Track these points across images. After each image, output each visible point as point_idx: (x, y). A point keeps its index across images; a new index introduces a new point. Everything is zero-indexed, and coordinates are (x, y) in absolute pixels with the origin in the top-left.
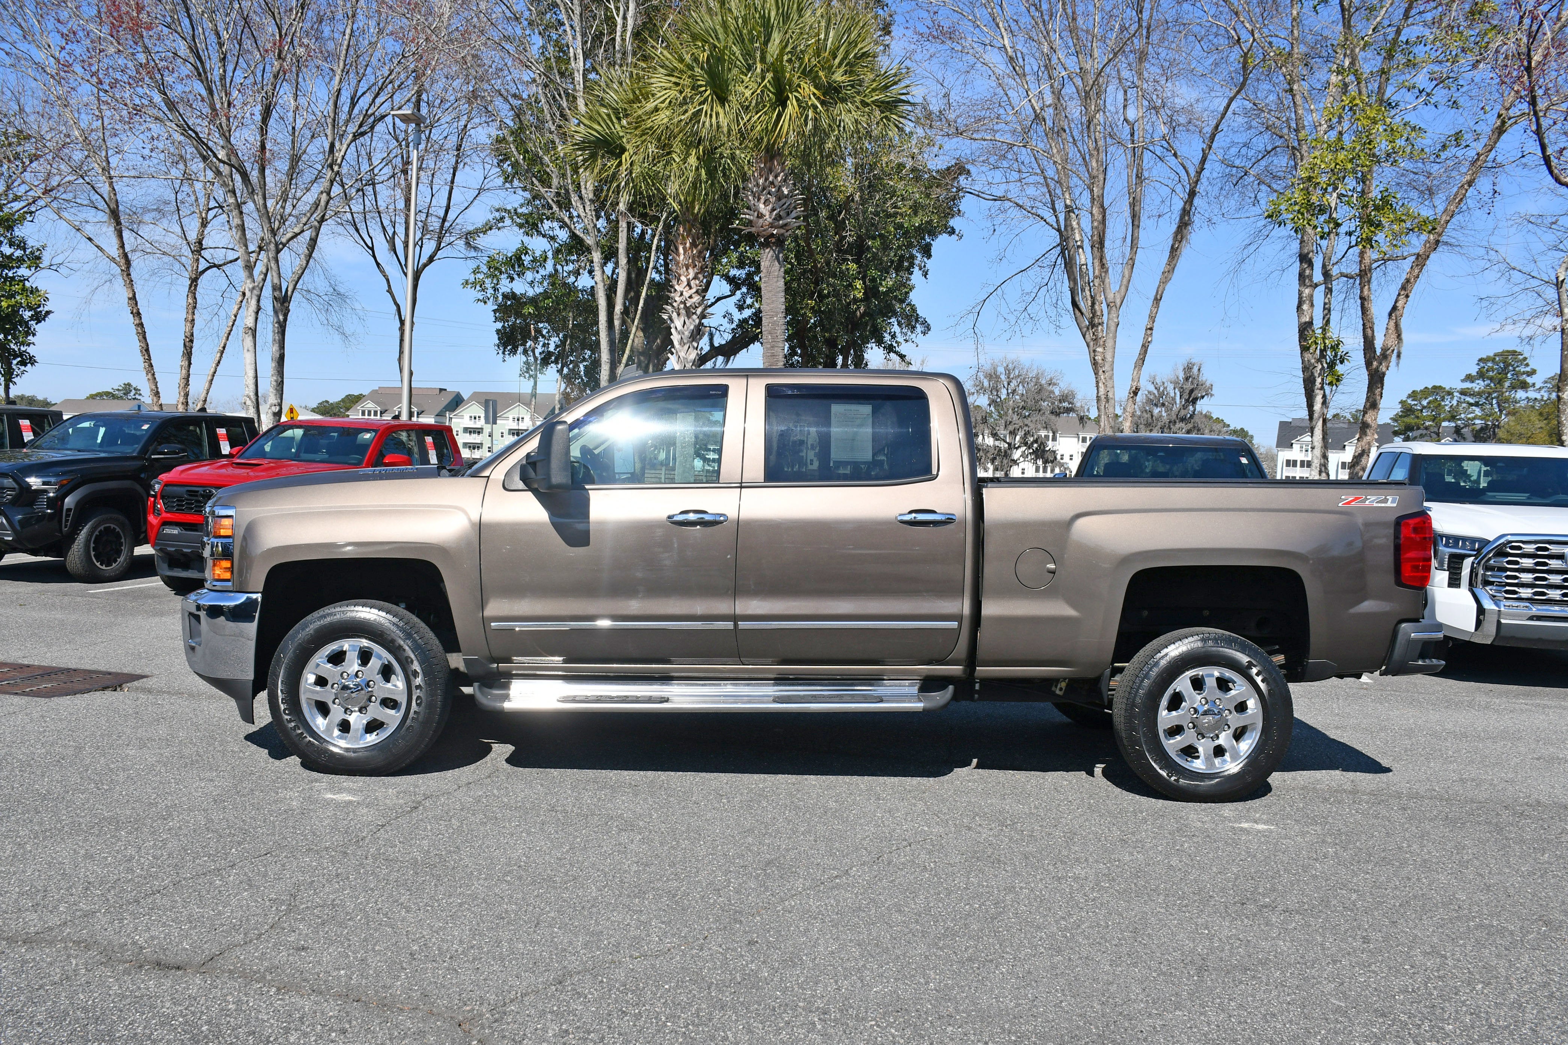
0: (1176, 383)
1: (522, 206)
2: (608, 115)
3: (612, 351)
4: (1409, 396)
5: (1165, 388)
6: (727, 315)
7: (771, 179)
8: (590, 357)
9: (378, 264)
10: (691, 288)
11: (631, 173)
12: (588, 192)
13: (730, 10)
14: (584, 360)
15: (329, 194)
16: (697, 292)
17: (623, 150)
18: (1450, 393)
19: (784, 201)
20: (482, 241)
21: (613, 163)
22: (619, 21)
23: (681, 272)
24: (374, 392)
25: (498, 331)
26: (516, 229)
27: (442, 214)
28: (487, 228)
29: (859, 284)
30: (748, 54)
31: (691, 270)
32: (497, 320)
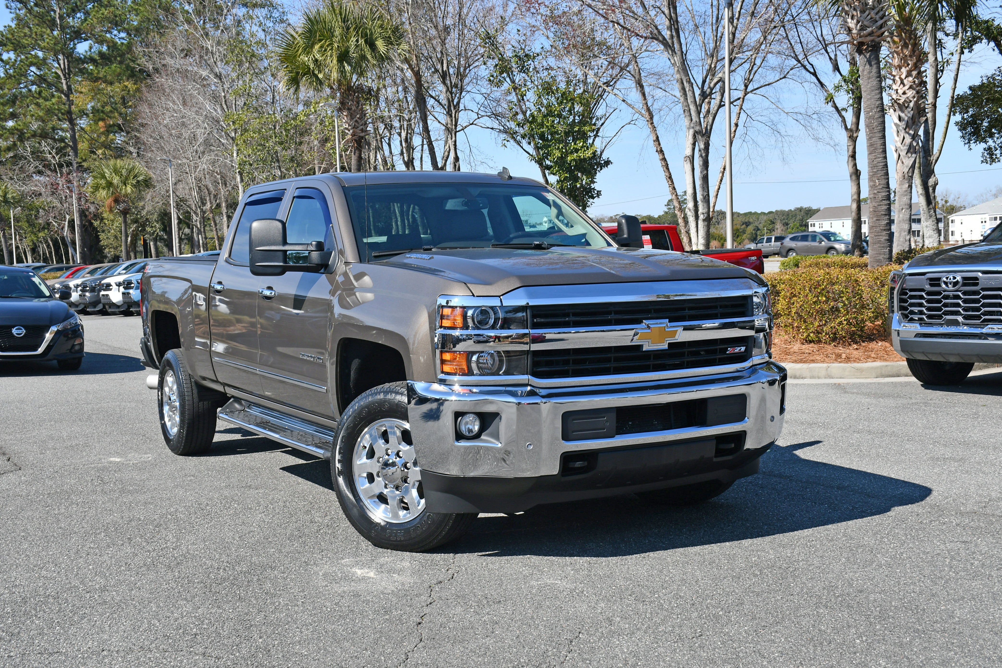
10: (904, 85)
16: (911, 87)
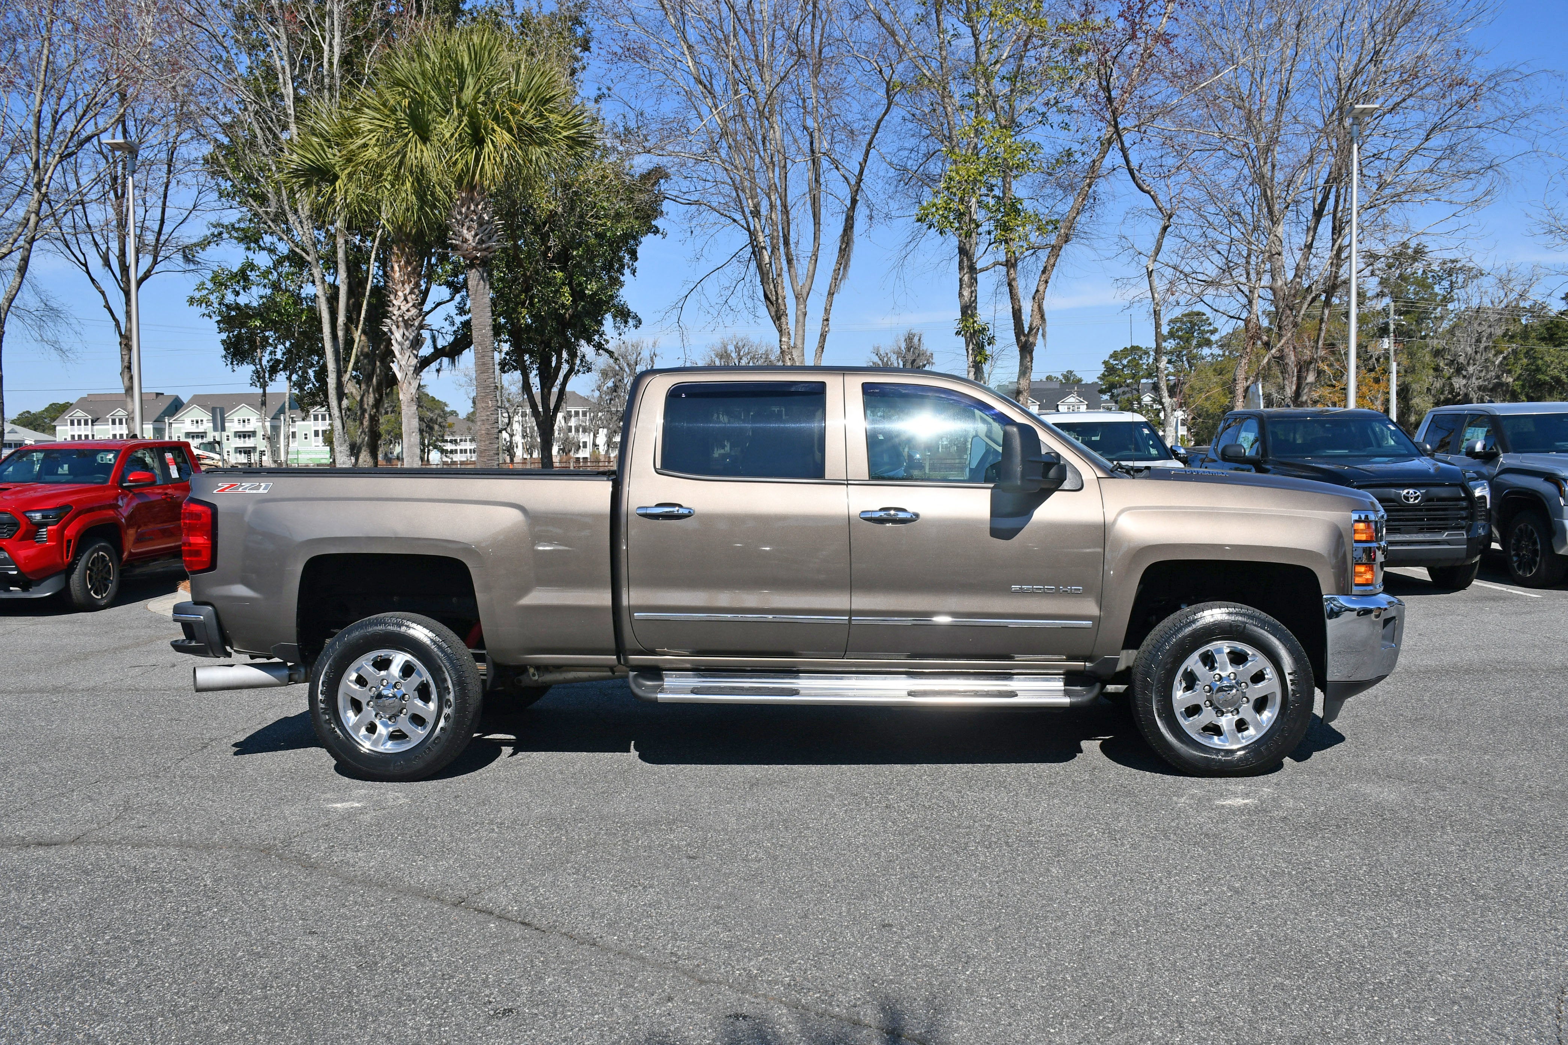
0: (899, 354)
1: (239, 221)
2: (320, 145)
3: (337, 360)
4: (1111, 357)
5: (889, 359)
6: (449, 318)
7: (472, 208)
8: (318, 362)
9: (93, 280)
10: (407, 302)
11: (346, 199)
12: (305, 210)
13: (428, 56)
14: (312, 365)
15: (37, 214)
16: (414, 305)
17: (336, 177)
18: (1146, 353)
19: (485, 227)
20: (201, 256)
21: (327, 189)
22: (326, 47)
23: (398, 288)
24: (83, 400)
25: (223, 342)
26: (234, 241)
27: (156, 228)
28: (204, 244)
29: (566, 289)
30: (446, 99)
31: (406, 286)
32: (221, 331)
